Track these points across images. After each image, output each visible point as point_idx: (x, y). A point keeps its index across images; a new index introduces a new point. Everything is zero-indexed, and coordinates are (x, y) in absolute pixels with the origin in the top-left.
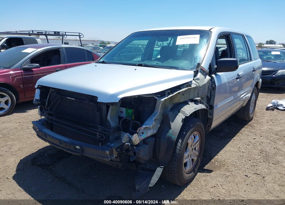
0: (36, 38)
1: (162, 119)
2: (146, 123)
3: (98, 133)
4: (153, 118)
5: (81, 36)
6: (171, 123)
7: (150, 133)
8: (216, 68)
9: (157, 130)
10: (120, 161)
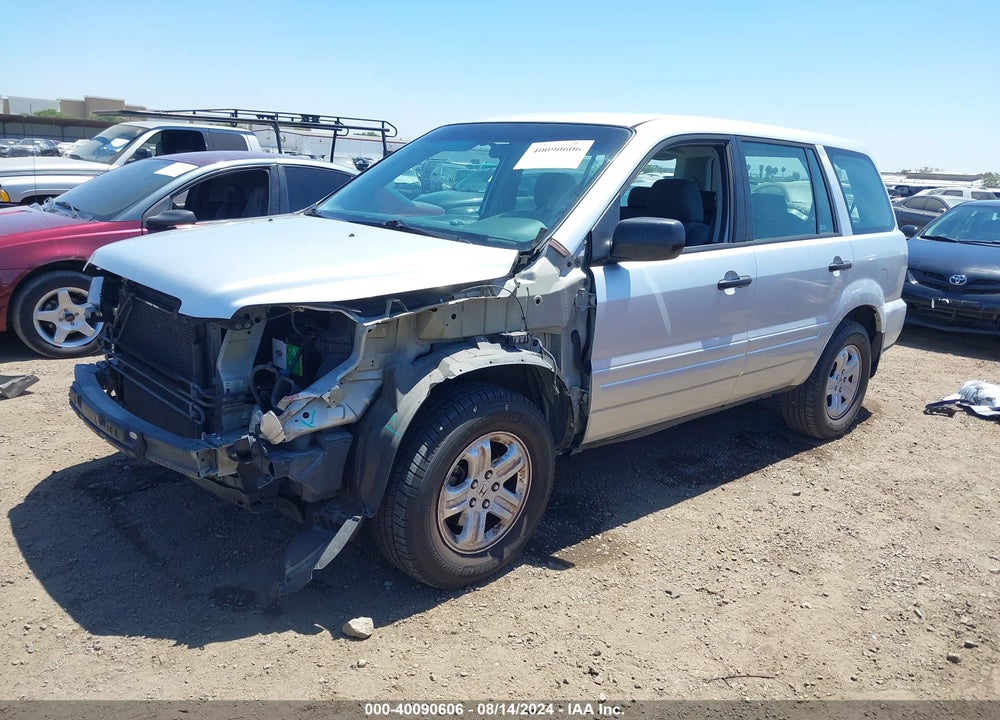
0: (245, 133)
1: (380, 382)
2: (314, 386)
3: (191, 404)
4: (338, 374)
5: (388, 131)
6: (399, 393)
7: (334, 418)
8: (612, 248)
9: (359, 411)
10: (242, 488)
